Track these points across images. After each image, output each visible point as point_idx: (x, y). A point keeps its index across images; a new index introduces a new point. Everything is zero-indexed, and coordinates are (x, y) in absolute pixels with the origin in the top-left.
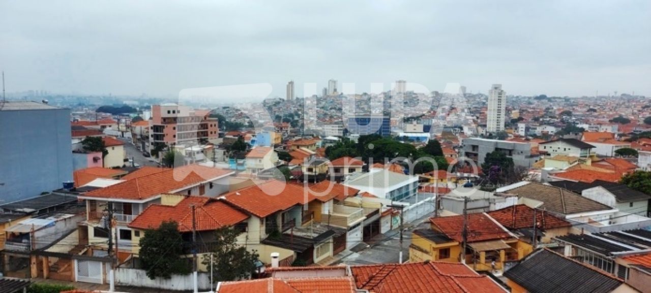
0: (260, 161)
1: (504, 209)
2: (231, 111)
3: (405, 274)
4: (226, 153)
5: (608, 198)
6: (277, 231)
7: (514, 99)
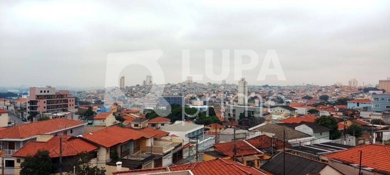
0: (104, 121)
1: (254, 138)
2: (83, 95)
3: (205, 167)
4: (80, 118)
5: (309, 131)
6: (118, 157)
7: (252, 87)
